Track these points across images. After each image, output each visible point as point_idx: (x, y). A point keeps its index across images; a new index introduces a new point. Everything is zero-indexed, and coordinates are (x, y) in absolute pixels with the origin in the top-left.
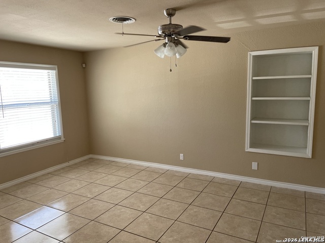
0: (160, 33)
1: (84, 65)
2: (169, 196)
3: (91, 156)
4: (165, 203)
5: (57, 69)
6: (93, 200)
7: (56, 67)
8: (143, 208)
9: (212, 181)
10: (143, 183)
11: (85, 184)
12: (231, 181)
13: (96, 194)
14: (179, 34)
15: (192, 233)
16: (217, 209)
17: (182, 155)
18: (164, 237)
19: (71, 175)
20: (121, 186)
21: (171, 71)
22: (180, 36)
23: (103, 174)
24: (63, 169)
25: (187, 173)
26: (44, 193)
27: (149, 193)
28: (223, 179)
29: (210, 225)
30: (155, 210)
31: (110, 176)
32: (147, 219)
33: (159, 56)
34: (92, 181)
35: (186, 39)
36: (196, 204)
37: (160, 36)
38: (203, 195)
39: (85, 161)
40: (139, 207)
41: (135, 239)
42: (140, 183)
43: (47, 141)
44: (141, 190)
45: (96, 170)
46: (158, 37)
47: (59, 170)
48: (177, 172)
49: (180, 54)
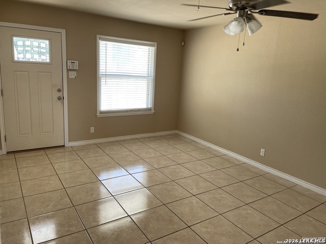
0: (231, 6)
1: (183, 44)
2: (228, 189)
3: (177, 132)
4: (220, 194)
5: (156, 46)
6: (156, 171)
7: (156, 44)
8: (195, 191)
9: (291, 188)
10: (210, 169)
11: (158, 155)
12: (317, 194)
13: (161, 166)
14: (254, 7)
15: (230, 233)
16: (276, 219)
17: (263, 150)
18: (198, 225)
19: (152, 145)
20: (188, 165)
21: (238, 50)
22: (255, 9)
23: (178, 151)
24: (149, 138)
25: (264, 172)
26: (124, 153)
27: (210, 180)
28: (308, 190)
29: (256, 233)
30: (205, 197)
31: (182, 154)
32: (193, 203)
33: (227, 33)
34: (165, 154)
35: (262, 14)
36: (254, 206)
37: (231, 9)
38: (270, 199)
39: (170, 135)
40: (192, 189)
41: (170, 217)
42: (207, 168)
43: (139, 110)
44: (204, 174)
45: (174, 146)
46: (228, 10)
47: (145, 138)
48: (253, 167)
49: (253, 31)
